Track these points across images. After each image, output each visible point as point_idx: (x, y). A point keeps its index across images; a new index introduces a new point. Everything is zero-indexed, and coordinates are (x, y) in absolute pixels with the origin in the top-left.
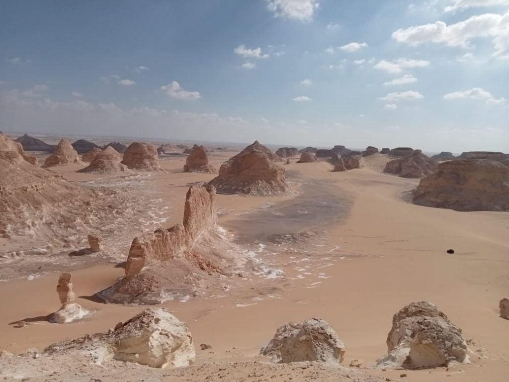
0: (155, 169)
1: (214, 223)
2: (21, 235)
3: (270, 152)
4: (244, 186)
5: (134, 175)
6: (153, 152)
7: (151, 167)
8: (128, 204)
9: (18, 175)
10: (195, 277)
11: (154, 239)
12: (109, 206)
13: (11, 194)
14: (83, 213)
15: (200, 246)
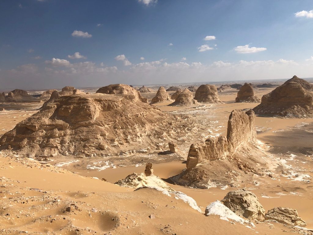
0: (216, 101)
1: (253, 137)
2: (135, 142)
3: (308, 83)
4: (282, 111)
5: (202, 106)
6: (214, 90)
7: (213, 101)
8: (195, 124)
9: (134, 108)
10: (234, 174)
11: (204, 146)
12: (183, 126)
13: (130, 118)
14: (168, 130)
15: (240, 152)
